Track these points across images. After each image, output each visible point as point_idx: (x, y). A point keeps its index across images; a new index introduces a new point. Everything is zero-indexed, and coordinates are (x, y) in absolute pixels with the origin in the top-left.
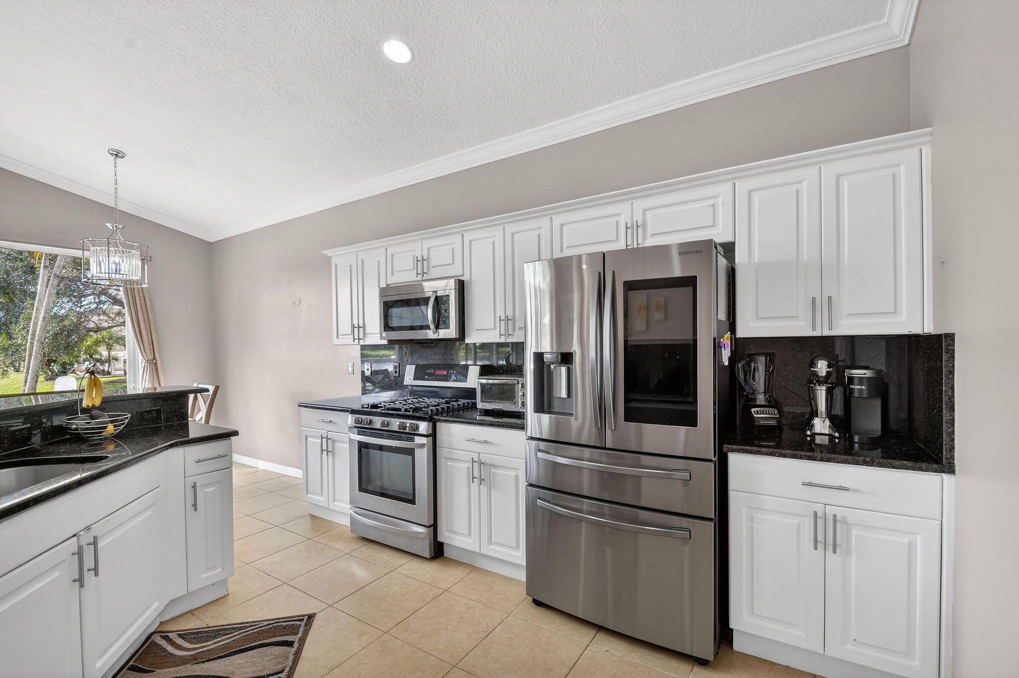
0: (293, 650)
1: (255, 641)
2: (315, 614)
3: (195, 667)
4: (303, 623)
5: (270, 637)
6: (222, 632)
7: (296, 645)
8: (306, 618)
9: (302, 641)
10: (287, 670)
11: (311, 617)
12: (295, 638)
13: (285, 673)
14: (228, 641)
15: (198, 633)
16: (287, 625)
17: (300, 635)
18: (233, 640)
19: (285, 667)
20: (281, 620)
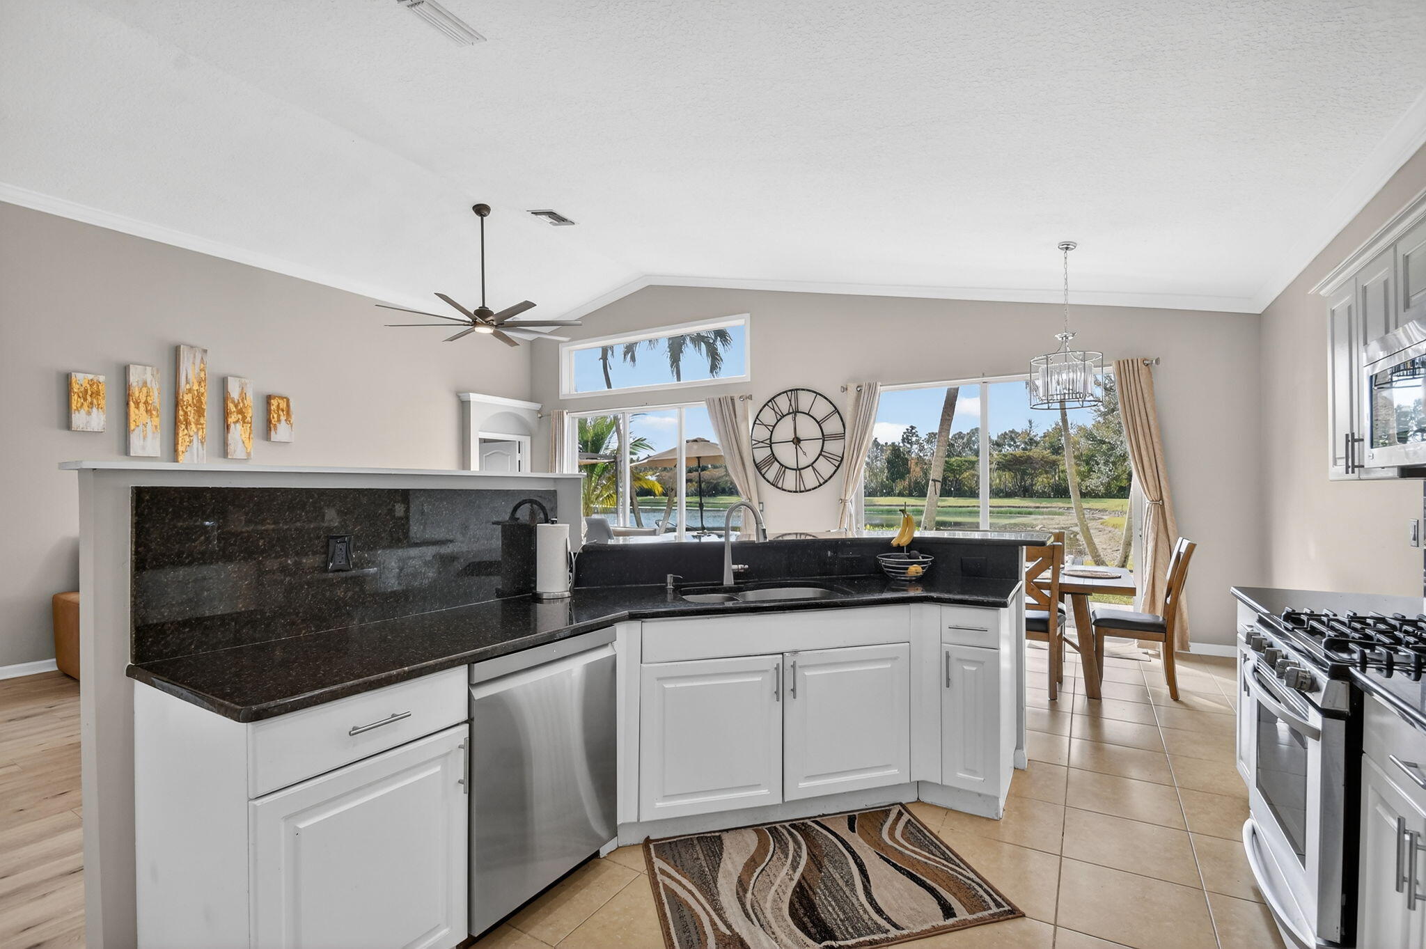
0: (941, 922)
1: (935, 881)
2: (1024, 916)
3: (873, 858)
4: (995, 910)
5: (950, 891)
6: (932, 848)
7: (951, 921)
8: (1007, 908)
9: (965, 925)
10: (905, 932)
11: (1014, 913)
12: (962, 913)
13: (898, 933)
14: (920, 858)
15: (920, 831)
16: (981, 897)
17: (970, 917)
18: (926, 863)
19: (908, 928)
20: (985, 887)
